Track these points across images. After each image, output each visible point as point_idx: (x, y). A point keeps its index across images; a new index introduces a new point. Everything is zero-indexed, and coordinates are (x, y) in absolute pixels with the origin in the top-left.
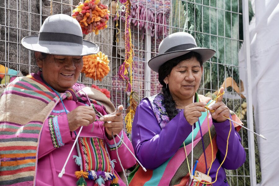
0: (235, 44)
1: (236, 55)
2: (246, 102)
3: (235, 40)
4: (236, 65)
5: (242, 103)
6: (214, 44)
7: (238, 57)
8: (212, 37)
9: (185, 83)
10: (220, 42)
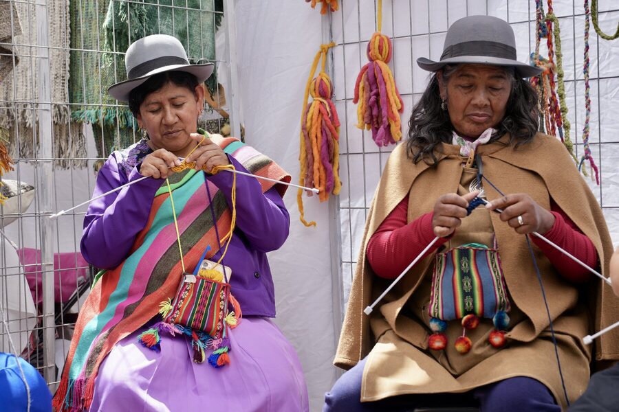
0: (208, 20)
1: (211, 40)
2: (229, 123)
3: (208, 12)
4: (211, 59)
5: (222, 126)
6: (169, 21)
7: (214, 43)
8: (165, 10)
9: (164, 130)
10: (180, 18)
